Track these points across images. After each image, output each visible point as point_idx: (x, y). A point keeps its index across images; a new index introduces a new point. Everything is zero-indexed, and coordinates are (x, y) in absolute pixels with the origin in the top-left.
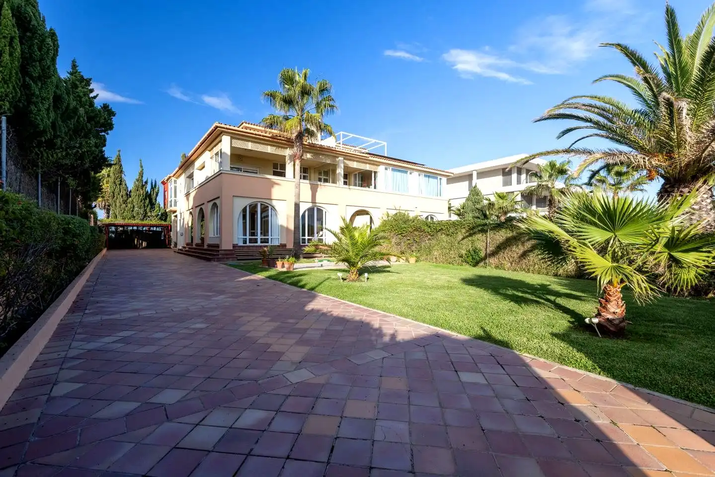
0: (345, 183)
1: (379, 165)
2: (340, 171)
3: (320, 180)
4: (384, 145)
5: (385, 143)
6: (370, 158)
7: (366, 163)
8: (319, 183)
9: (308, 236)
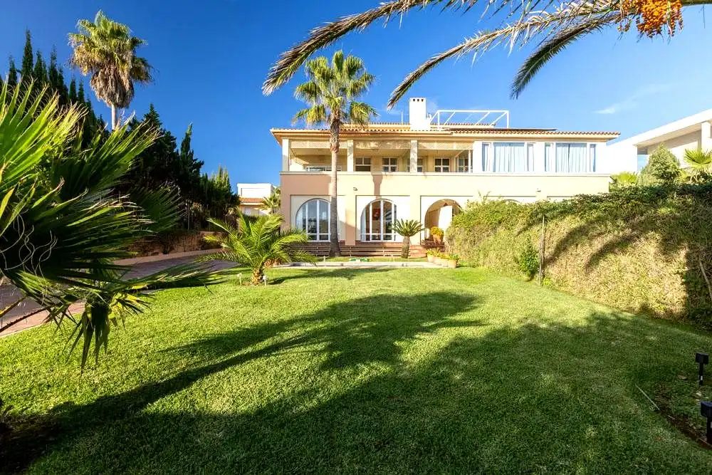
0: (420, 170)
1: (473, 142)
2: (414, 156)
3: (386, 169)
4: (506, 115)
5: (507, 112)
6: (454, 135)
7: (453, 142)
8: (383, 173)
9: (373, 232)
